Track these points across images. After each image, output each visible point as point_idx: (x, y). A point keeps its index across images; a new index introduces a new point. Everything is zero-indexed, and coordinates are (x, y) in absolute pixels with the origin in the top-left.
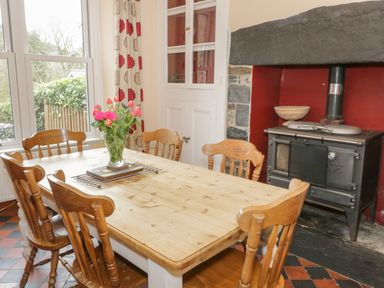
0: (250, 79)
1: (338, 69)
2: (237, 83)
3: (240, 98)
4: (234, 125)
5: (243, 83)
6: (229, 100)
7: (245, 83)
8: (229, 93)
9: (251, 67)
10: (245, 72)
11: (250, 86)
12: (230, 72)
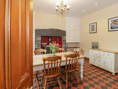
2: (37, 39)
3: (38, 42)
4: (37, 47)
5: (39, 39)
8: (35, 41)
10: (39, 37)
11: (40, 40)
12: (35, 37)
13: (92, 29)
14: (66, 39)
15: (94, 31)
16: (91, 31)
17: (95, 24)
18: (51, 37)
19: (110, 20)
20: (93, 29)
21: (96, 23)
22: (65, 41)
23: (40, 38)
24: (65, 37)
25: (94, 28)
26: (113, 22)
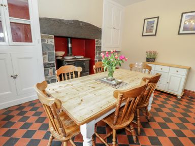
0: (54, 41)
1: (69, 39)
2: (46, 43)
3: (49, 49)
4: (47, 61)
5: (49, 43)
6: (43, 51)
7: (51, 43)
8: (42, 47)
9: (53, 36)
10: (50, 38)
11: (54, 44)
12: (41, 37)
13: (147, 28)
14: (100, 44)
15: (152, 32)
16: (146, 32)
17: (156, 20)
18: (71, 38)
19: (184, 15)
20: (150, 28)
21: (158, 18)
22: (100, 47)
23: (53, 40)
24: (100, 40)
25: (152, 27)
26: (190, 20)
